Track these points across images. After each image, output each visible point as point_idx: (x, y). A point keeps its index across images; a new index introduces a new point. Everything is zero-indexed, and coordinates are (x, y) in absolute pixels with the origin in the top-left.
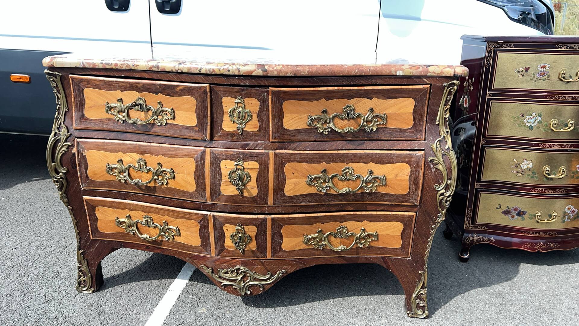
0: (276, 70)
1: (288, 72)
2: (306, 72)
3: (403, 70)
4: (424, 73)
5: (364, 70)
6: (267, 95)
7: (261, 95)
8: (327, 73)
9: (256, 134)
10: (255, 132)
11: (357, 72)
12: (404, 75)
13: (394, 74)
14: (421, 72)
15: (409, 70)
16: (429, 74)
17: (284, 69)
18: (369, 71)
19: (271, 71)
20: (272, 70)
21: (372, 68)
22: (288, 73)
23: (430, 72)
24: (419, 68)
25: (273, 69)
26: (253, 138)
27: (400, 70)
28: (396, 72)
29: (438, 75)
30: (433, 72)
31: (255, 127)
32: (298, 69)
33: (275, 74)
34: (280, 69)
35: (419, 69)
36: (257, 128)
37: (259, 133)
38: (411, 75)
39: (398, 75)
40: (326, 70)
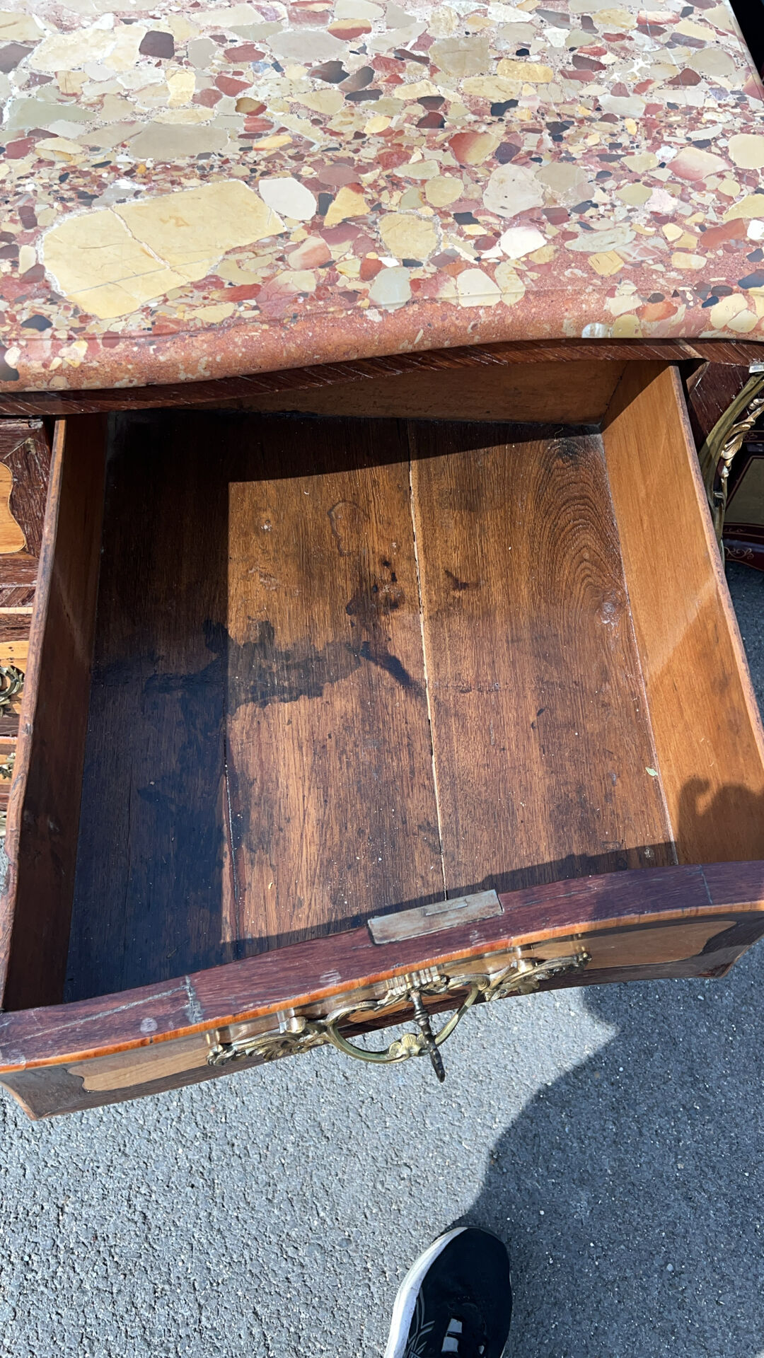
0: (59, 371)
1: (119, 375)
2: (201, 368)
3: (608, 319)
4: (688, 329)
5: (453, 329)
6: (36, 445)
7: (11, 447)
8: (295, 360)
9: (16, 560)
10: (13, 554)
11: (422, 340)
12: (609, 336)
13: (571, 333)
14: (679, 326)
15: (635, 318)
16: (706, 334)
17: (95, 364)
18: (469, 330)
19: (37, 377)
20: (43, 370)
21: (484, 317)
22: (118, 380)
23: (713, 328)
24: (676, 309)
25: (45, 366)
26: (10, 573)
27: (599, 321)
28: (580, 327)
29: (741, 337)
30: (725, 328)
31: (9, 540)
32: (162, 358)
33: (60, 384)
34: (77, 364)
35: (673, 317)
36: (18, 544)
37: (31, 557)
38: (639, 335)
39: (584, 336)
40: (289, 352)
